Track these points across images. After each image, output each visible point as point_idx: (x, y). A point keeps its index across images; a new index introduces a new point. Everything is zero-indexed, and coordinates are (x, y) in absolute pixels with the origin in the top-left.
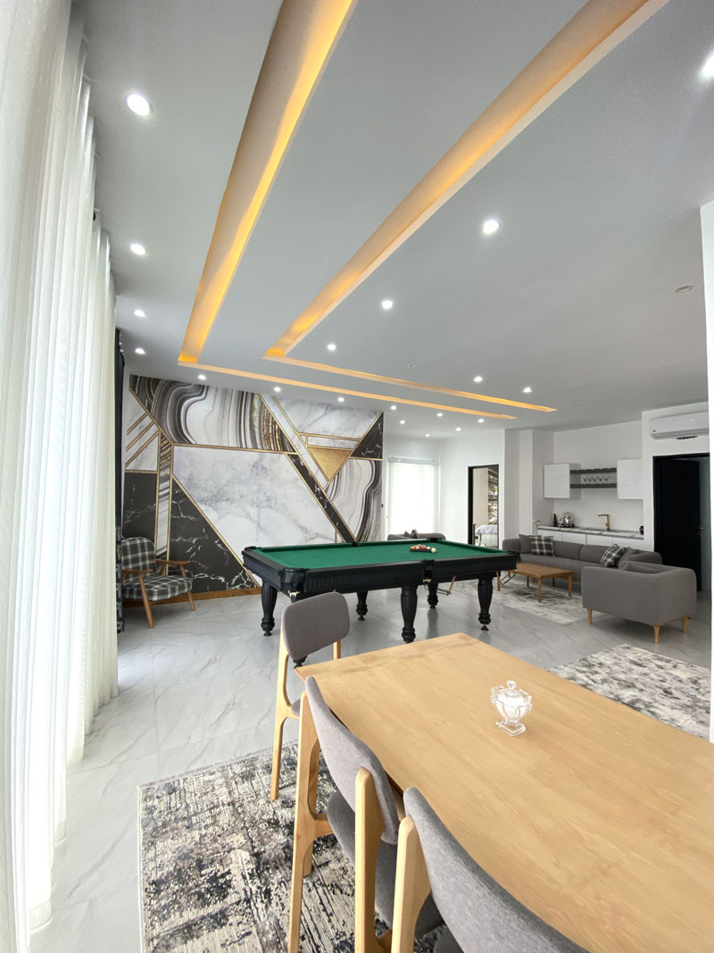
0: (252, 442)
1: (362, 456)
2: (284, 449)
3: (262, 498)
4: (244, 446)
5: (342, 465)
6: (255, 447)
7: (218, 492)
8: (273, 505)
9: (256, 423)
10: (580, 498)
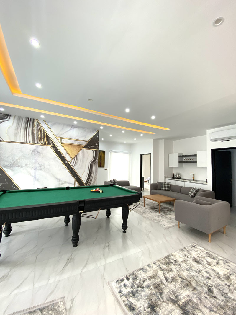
0: (32, 140)
1: (89, 148)
2: (49, 144)
3: (37, 165)
4: (28, 142)
5: (79, 152)
6: (34, 142)
7: (14, 162)
8: (43, 169)
9: (35, 132)
10: (183, 167)
